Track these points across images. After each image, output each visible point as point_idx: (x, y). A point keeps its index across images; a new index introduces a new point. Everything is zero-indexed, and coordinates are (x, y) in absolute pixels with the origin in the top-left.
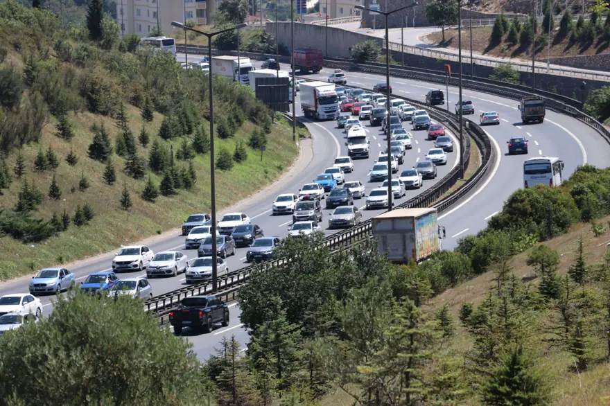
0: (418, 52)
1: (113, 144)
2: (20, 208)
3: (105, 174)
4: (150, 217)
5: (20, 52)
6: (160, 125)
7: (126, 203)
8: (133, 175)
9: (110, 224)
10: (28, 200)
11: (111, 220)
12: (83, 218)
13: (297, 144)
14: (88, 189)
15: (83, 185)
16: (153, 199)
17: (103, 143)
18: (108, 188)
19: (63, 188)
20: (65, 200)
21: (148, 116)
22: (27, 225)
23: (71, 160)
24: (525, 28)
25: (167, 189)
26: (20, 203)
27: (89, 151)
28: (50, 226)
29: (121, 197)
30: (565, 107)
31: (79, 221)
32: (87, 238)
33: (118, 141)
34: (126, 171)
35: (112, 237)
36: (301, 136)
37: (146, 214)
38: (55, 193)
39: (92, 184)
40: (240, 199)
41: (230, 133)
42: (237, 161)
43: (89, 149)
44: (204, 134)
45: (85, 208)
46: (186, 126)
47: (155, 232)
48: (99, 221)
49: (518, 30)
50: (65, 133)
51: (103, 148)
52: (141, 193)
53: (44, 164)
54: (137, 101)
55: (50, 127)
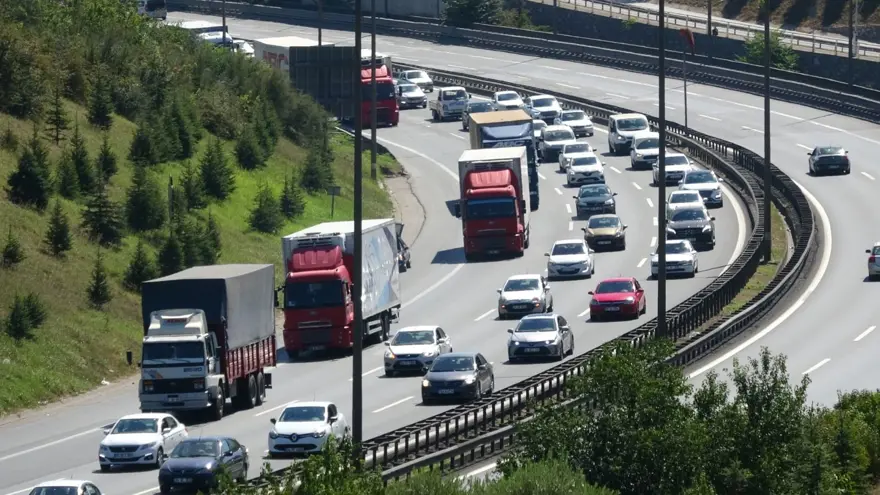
1: (54, 174)
3: (50, 235)
6: (131, 139)
7: (98, 296)
8: (99, 237)
9: (76, 336)
11: (77, 328)
12: (27, 322)
13: (381, 186)
14: (20, 264)
15: (11, 255)
17: (38, 170)
18: (55, 263)
21: (100, 119)
27: (10, 188)
29: (88, 281)
31: (17, 330)
32: (36, 364)
33: (63, 167)
34: (82, 230)
35: (82, 363)
36: (386, 172)
39: (27, 253)
41: (261, 158)
42: (289, 216)
43: (10, 183)
44: (220, 156)
45: (29, 301)
46: (178, 141)
48: (53, 326)
51: (38, 180)
52: (122, 277)
54: (74, 89)
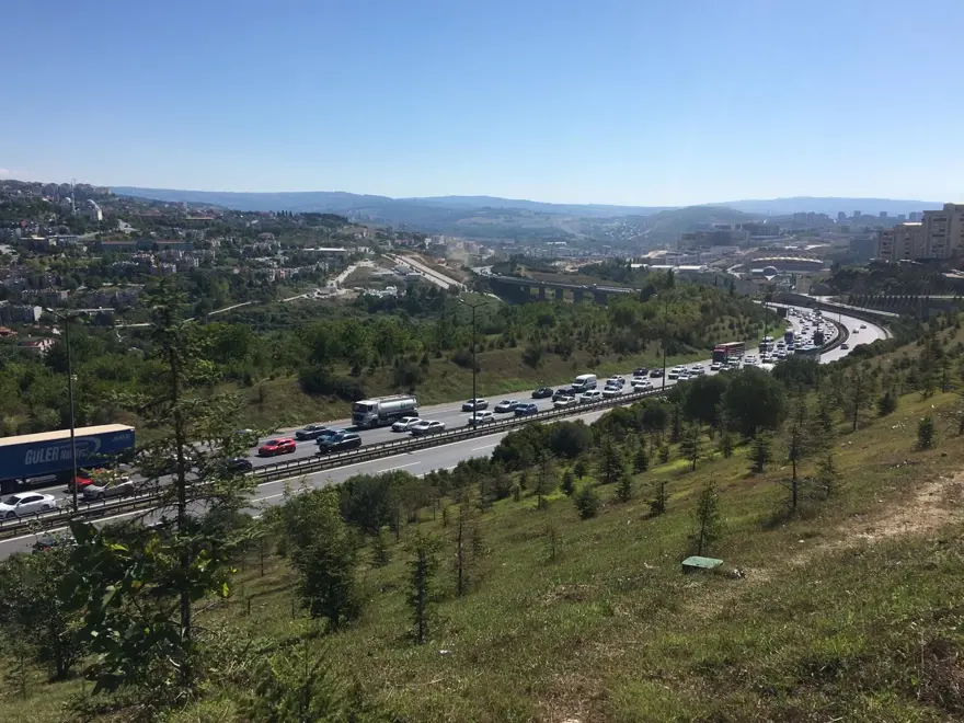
0: (826, 303)
5: (710, 299)
23: (724, 329)
24: (859, 298)
33: (737, 324)
41: (768, 323)
44: (761, 323)
46: (756, 321)
49: (857, 299)
50: (722, 321)
53: (716, 329)
54: (742, 313)
55: (718, 319)
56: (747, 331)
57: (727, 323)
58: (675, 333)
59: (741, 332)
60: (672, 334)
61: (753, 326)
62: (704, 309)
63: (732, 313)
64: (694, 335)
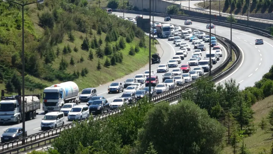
0: (195, 10)
1: (90, 44)
2: (61, 69)
3: (89, 56)
4: (109, 74)
5: (48, 7)
6: (105, 37)
7: (99, 68)
9: (94, 76)
10: (63, 65)
11: (95, 74)
12: (85, 73)
13: (155, 46)
15: (82, 60)
16: (108, 67)
17: (87, 43)
18: (90, 62)
19: (75, 61)
20: (75, 66)
21: (99, 33)
22: (65, 76)
23: (76, 50)
24: (238, 2)
25: (113, 63)
26: (60, 67)
27: (82, 47)
28: (73, 76)
29: (97, 65)
30: (263, 33)
31: (83, 75)
32: (86, 82)
33: (92, 42)
34: (96, 55)
35: (96, 81)
36: (156, 43)
37: (107, 73)
38: (72, 63)
39: (85, 60)
40: (141, 68)
41: (131, 41)
42: (136, 52)
43: (81, 46)
44: (123, 40)
45: (85, 69)
46: (115, 37)
47: (111, 80)
48: (90, 74)
49: (236, 2)
50: (72, 39)
51: (87, 45)
52: (104, 64)
53: (66, 51)
54: (94, 27)
55: (66, 37)
56: (107, 52)
57: (78, 43)
58: (14, 58)
59: (100, 55)
60: (10, 60)
61: (113, 45)
62: (45, 22)
63: (81, 26)
64: (40, 62)
